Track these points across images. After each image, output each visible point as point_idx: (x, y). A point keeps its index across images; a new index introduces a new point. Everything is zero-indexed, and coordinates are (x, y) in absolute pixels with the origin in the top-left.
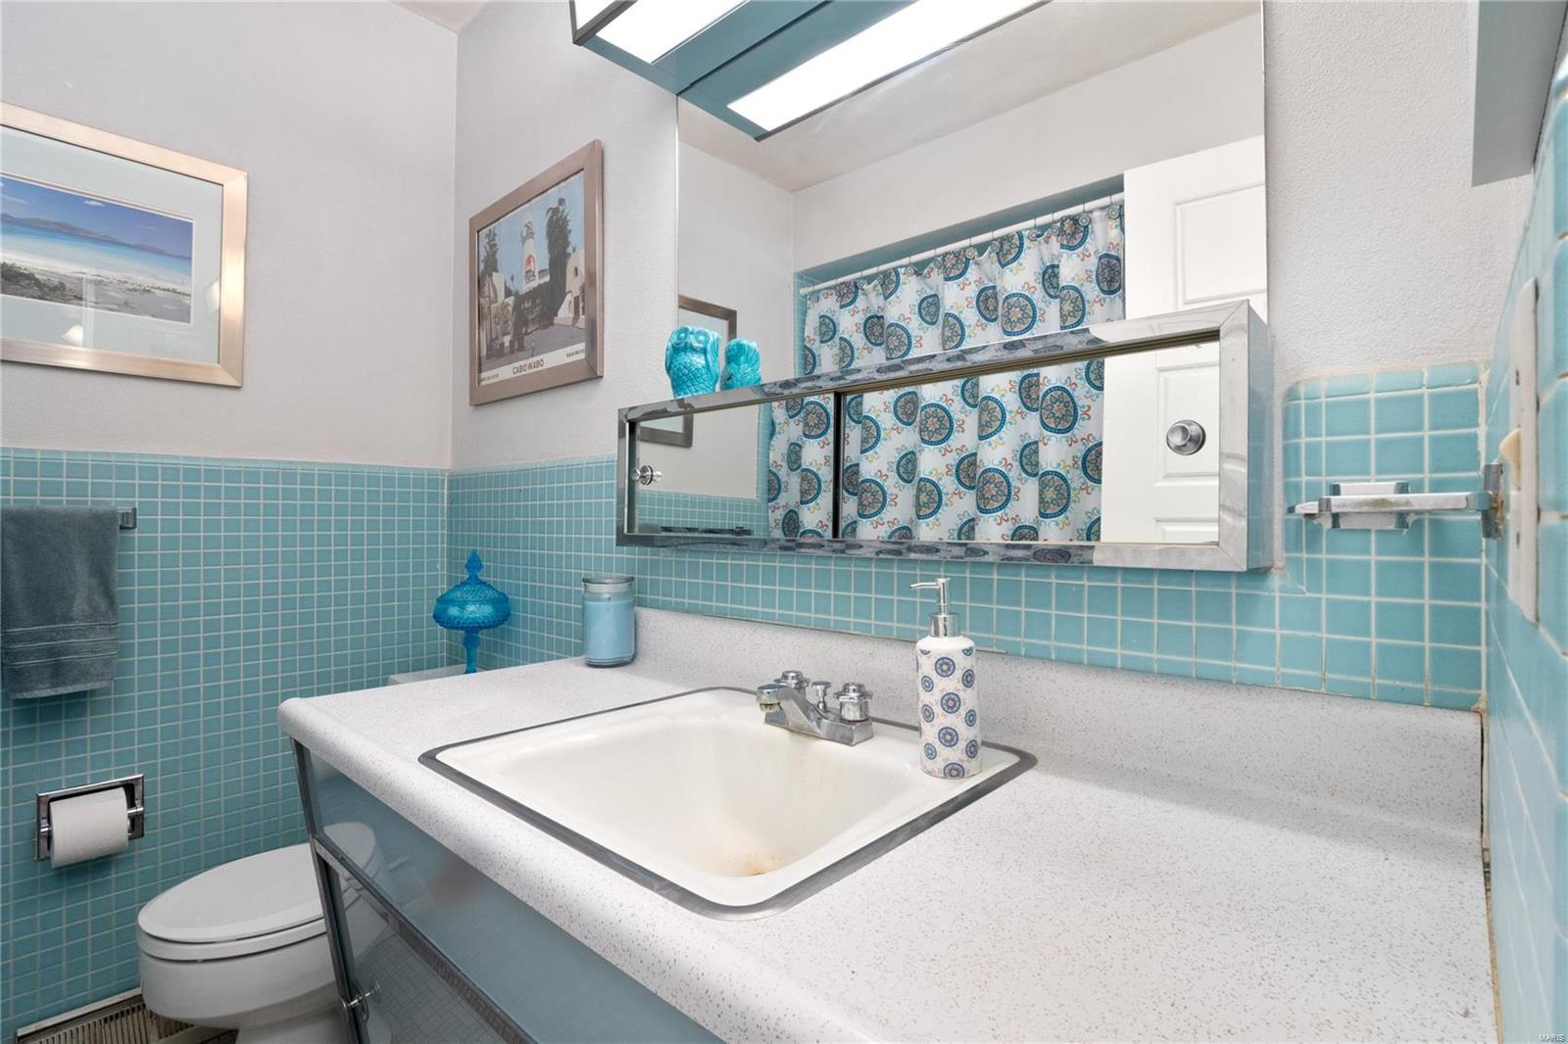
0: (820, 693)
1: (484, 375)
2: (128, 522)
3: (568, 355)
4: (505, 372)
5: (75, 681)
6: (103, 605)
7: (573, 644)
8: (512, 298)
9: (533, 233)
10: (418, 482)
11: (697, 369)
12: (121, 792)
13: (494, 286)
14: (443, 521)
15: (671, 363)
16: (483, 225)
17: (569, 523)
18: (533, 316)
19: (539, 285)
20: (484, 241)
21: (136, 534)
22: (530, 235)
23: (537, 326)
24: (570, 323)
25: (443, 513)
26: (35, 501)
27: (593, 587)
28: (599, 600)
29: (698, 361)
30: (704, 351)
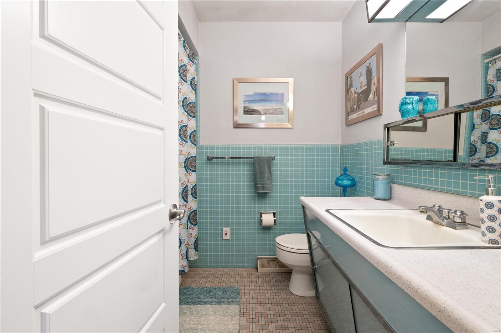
0: (447, 212)
1: (349, 117)
2: (273, 158)
3: (372, 109)
4: (354, 116)
5: (266, 190)
6: (270, 175)
7: (371, 193)
8: (357, 94)
9: (362, 75)
10: (332, 148)
11: (410, 109)
12: (273, 214)
13: (351, 91)
14: (339, 158)
15: (401, 109)
16: (348, 75)
17: (372, 158)
18: (362, 98)
19: (364, 89)
20: (349, 79)
21: (275, 161)
22: (361, 75)
23: (363, 102)
24: (373, 99)
25: (339, 156)
26: (256, 155)
27: (377, 177)
28: (378, 180)
29: (410, 107)
30: (412, 104)
